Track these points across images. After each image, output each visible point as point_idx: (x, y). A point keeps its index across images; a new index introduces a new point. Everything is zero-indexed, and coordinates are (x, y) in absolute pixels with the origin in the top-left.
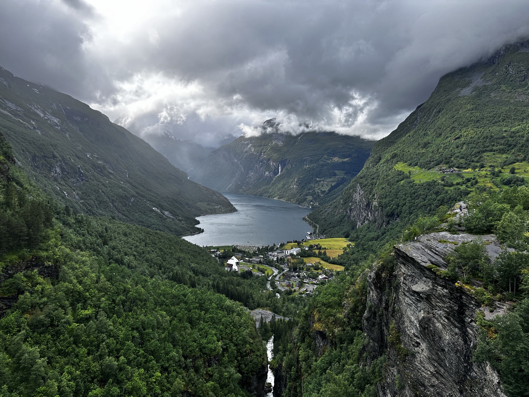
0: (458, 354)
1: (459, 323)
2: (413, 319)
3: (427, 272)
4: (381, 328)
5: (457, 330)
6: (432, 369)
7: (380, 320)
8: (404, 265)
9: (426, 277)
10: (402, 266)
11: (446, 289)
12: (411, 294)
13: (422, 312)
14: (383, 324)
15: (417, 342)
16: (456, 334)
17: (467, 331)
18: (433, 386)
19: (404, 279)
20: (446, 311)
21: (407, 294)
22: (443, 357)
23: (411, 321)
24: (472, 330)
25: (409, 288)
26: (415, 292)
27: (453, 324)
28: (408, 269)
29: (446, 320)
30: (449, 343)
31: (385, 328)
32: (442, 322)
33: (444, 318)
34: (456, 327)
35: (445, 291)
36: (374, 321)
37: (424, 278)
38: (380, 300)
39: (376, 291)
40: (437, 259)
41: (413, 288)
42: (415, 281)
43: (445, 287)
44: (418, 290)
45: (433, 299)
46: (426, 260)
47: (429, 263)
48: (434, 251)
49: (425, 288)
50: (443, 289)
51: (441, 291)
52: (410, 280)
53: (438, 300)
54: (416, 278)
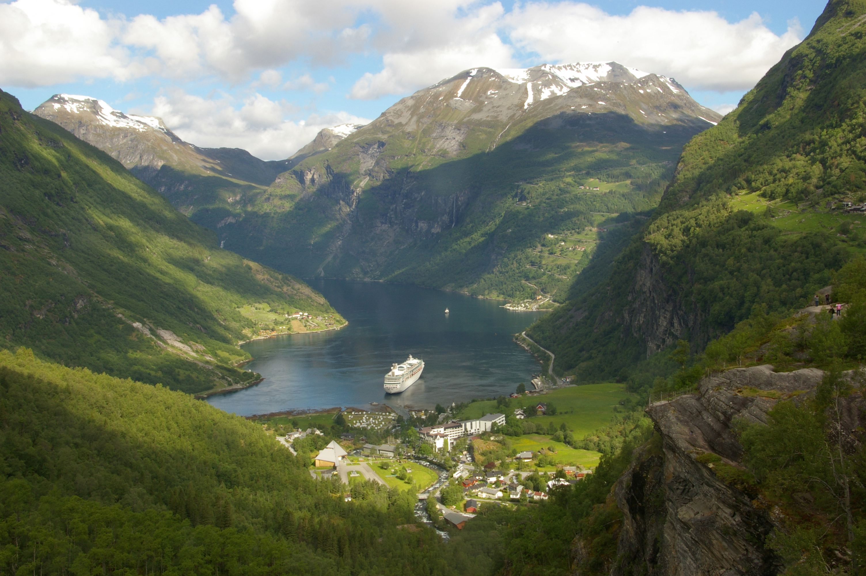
8: (674, 452)
10: (670, 456)
11: (739, 514)
26: (682, 522)
35: (737, 519)
38: (643, 542)
39: (634, 518)
40: (724, 439)
41: (681, 513)
42: (689, 494)
43: (738, 510)
44: (687, 517)
45: (714, 542)
46: (701, 442)
47: (706, 449)
48: (722, 418)
49: (700, 513)
50: (733, 516)
51: (730, 518)
52: (679, 491)
53: (724, 543)
54: (693, 486)
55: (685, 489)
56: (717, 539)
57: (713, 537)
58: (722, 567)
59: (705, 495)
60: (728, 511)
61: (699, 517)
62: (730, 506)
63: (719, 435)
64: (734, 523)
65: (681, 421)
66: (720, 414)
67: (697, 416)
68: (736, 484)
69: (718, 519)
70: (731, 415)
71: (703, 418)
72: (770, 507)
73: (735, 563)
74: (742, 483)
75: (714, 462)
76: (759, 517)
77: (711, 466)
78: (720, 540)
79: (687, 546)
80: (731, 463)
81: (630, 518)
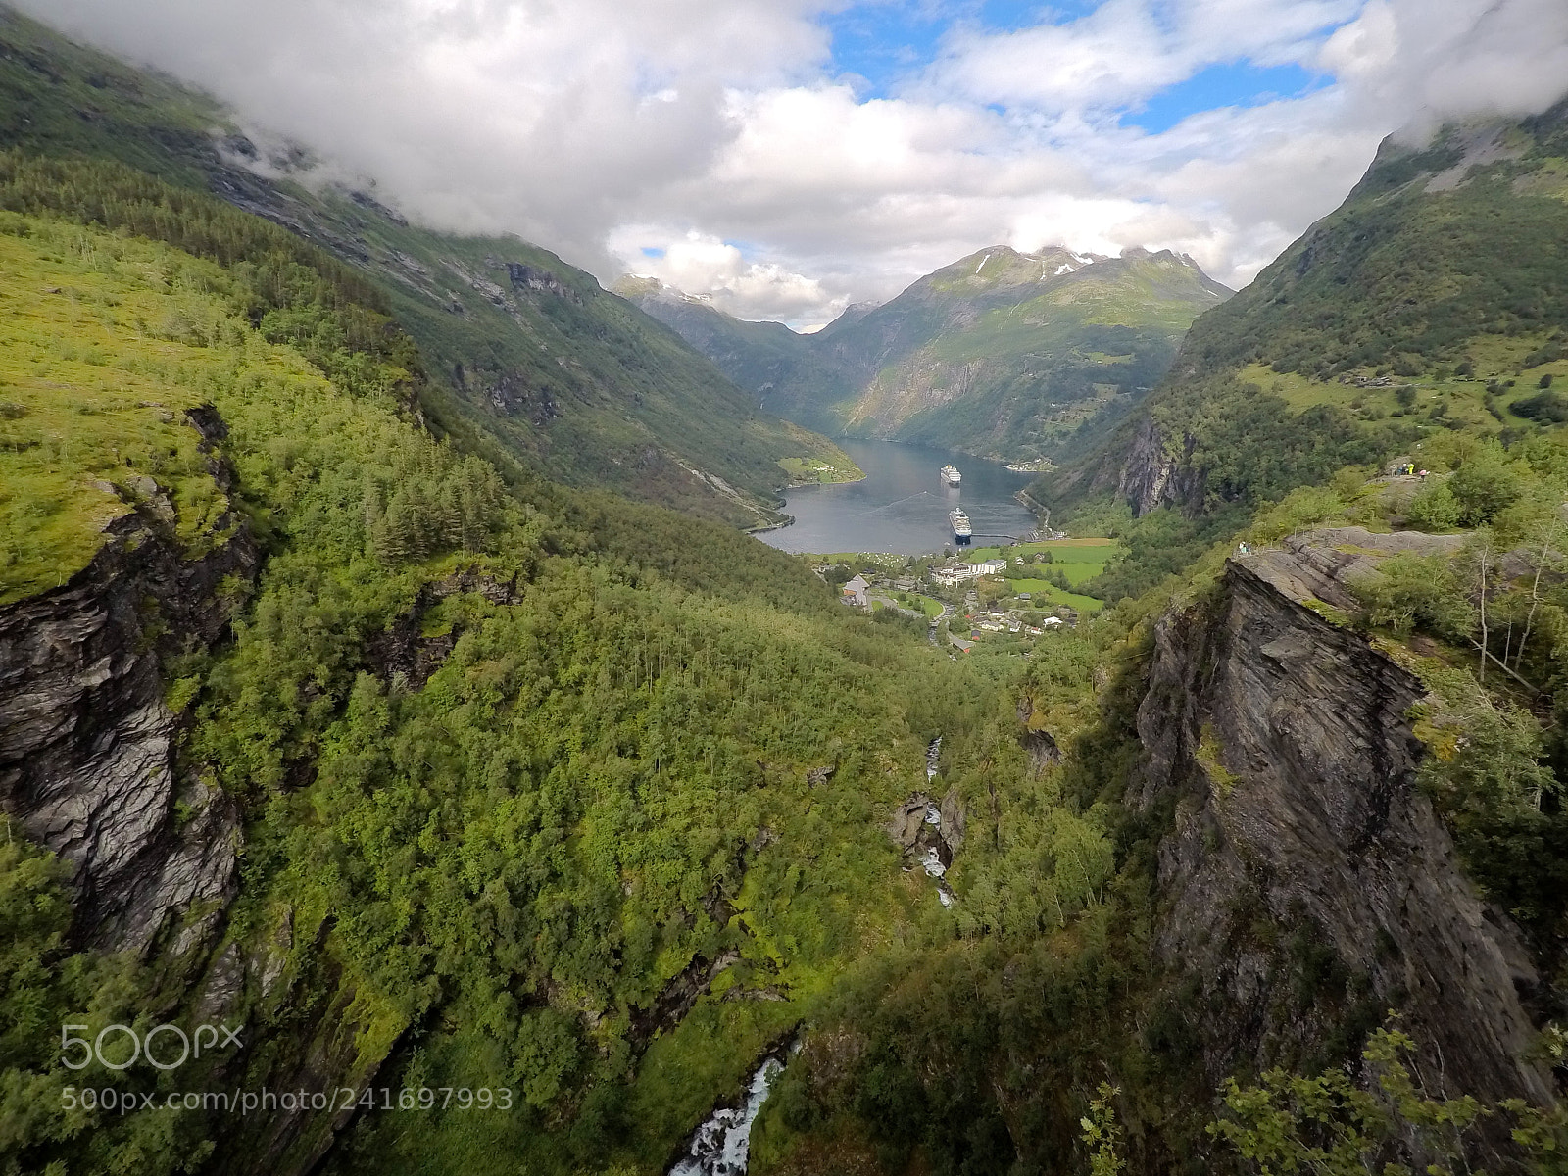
0: (1357, 791)
1: (1367, 727)
2: (1256, 715)
3: (1303, 616)
4: (1179, 730)
5: (1360, 742)
6: (1290, 817)
7: (1179, 712)
8: (1248, 597)
9: (1299, 627)
10: (1243, 601)
11: (1346, 653)
12: (1257, 663)
13: (1281, 701)
14: (1185, 721)
15: (1260, 763)
16: (1357, 750)
17: (1384, 744)
18: (1288, 852)
19: (1245, 628)
20: (1338, 701)
21: (1250, 662)
22: (1318, 794)
23: (1251, 719)
24: (1396, 743)
25: (1253, 650)
26: (1267, 658)
27: (1351, 727)
28: (1256, 608)
29: (1337, 720)
30: (1336, 768)
31: (1189, 733)
32: (1326, 722)
33: (1330, 715)
34: (1359, 735)
35: (1342, 657)
36: (1164, 714)
37: (1293, 629)
38: (1183, 672)
40: (1329, 589)
41: (1263, 649)
42: (1270, 634)
43: (1345, 650)
44: (1275, 653)
46: (1304, 590)
47: (1310, 597)
48: (1325, 570)
49: (1292, 651)
50: (1337, 654)
51: (1333, 656)
52: (1258, 632)
55: (1264, 630)
56: (1313, 673)
57: (1308, 671)
60: (1330, 650)
62: (1331, 646)
63: (1323, 585)
64: (1338, 660)
66: (1322, 567)
67: (1296, 568)
69: (1316, 656)
70: (1336, 569)
71: (1302, 570)
73: (1333, 694)
76: (1375, 657)
77: (1318, 611)
78: (1318, 673)
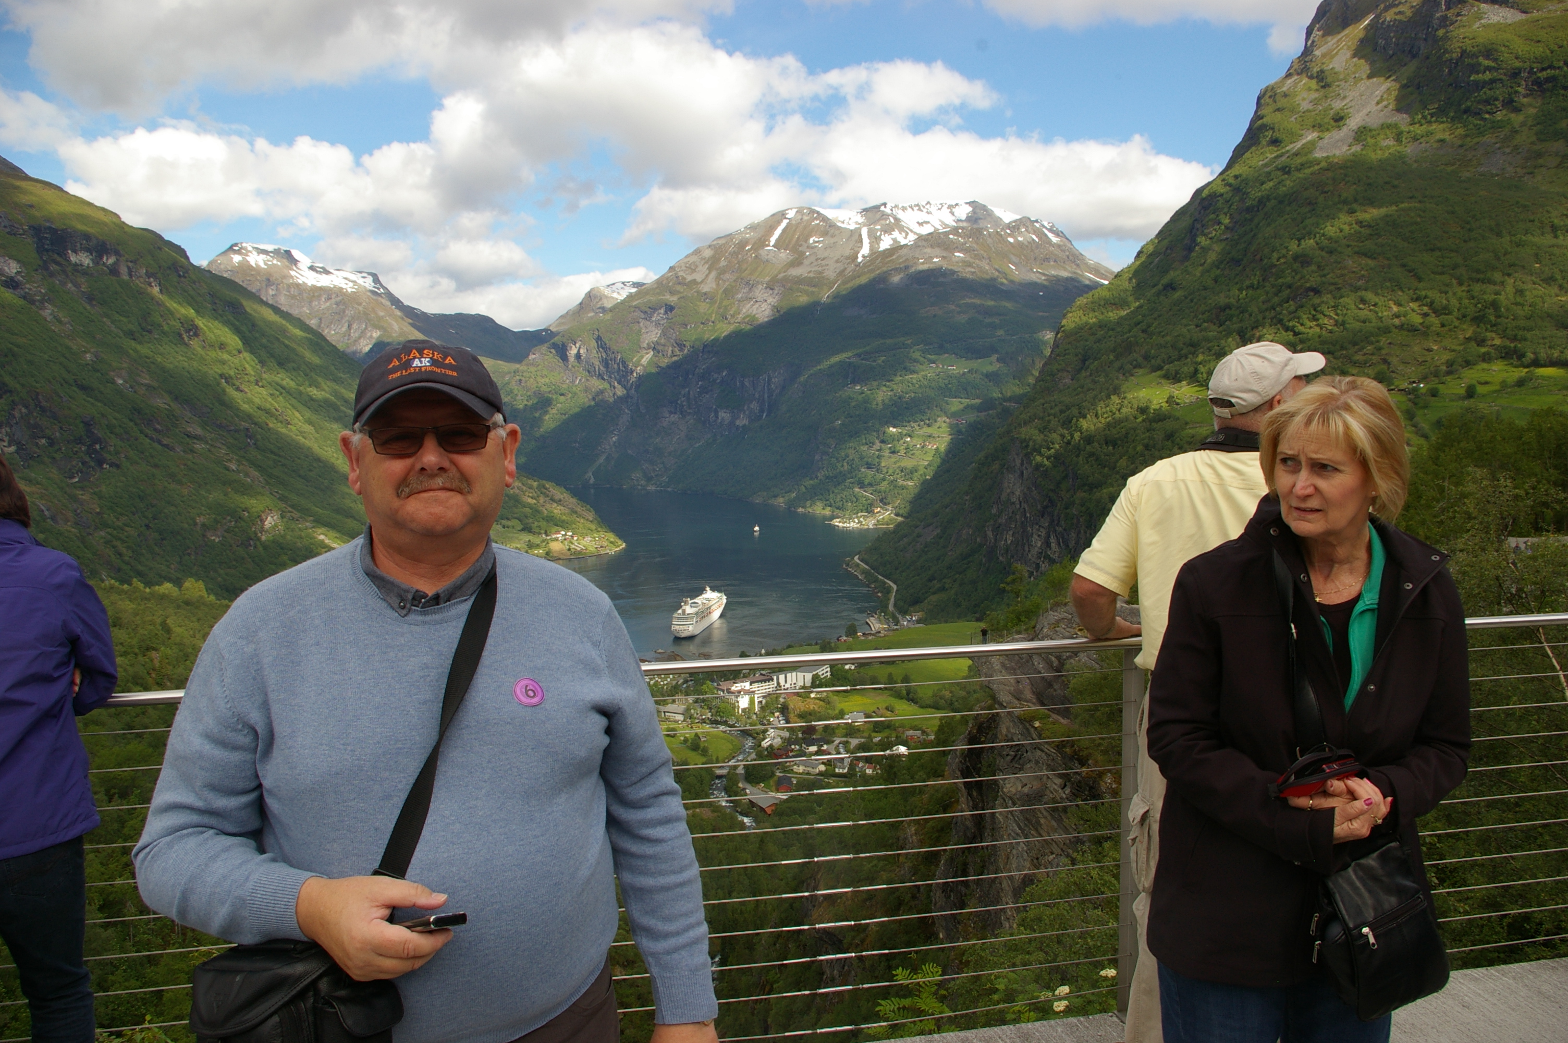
39: (970, 794)
40: (1055, 690)
41: (1008, 786)
42: (1021, 762)
43: (1069, 781)
44: (1013, 790)
45: (1042, 821)
46: (1028, 694)
47: (1034, 704)
48: (1055, 663)
49: (1029, 785)
50: (1064, 787)
51: (1060, 791)
52: (1009, 758)
53: (1054, 823)
54: (1027, 752)
55: (1016, 756)
56: (1045, 818)
57: (1040, 815)
58: (1052, 853)
59: (1037, 762)
60: (1058, 781)
61: (1026, 790)
62: (1059, 775)
63: (1050, 685)
64: (1064, 796)
65: (1007, 669)
66: (1053, 659)
67: (1027, 661)
68: (1064, 746)
69: (1048, 792)
70: (1066, 660)
71: (1033, 665)
72: (1101, 775)
73: (1065, 848)
74: (1073, 746)
75: (1040, 719)
76: (1091, 788)
77: (1037, 724)
78: (1049, 818)
79: (1020, 828)
80: (1062, 720)
81: (965, 794)
